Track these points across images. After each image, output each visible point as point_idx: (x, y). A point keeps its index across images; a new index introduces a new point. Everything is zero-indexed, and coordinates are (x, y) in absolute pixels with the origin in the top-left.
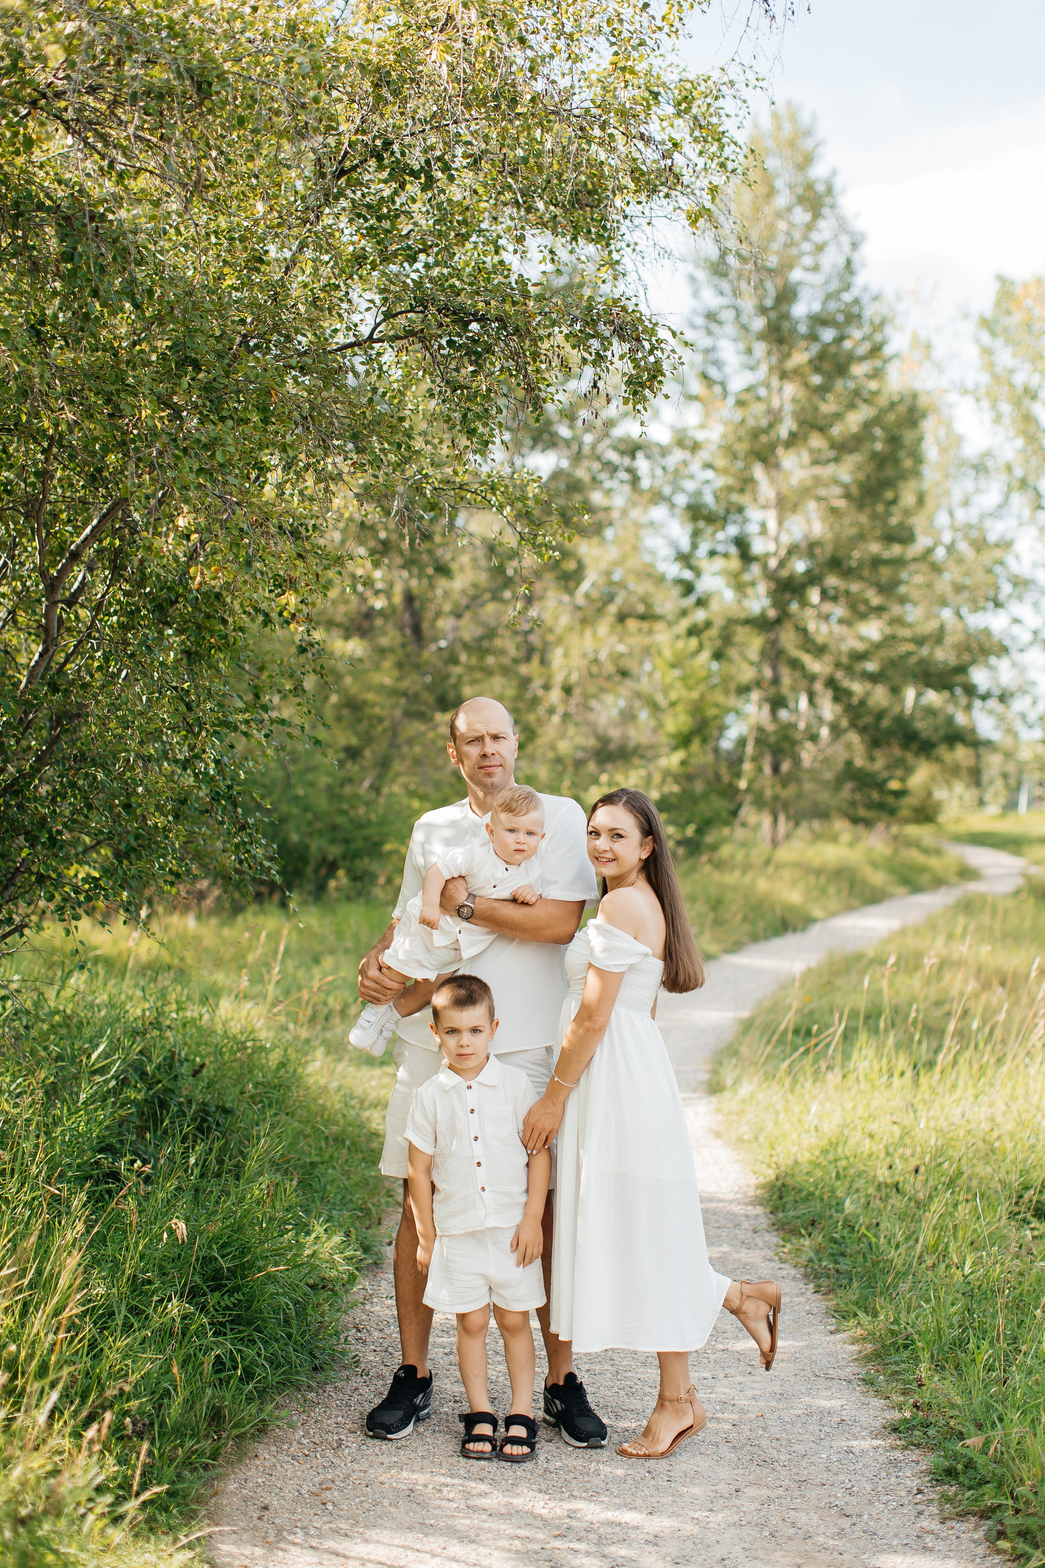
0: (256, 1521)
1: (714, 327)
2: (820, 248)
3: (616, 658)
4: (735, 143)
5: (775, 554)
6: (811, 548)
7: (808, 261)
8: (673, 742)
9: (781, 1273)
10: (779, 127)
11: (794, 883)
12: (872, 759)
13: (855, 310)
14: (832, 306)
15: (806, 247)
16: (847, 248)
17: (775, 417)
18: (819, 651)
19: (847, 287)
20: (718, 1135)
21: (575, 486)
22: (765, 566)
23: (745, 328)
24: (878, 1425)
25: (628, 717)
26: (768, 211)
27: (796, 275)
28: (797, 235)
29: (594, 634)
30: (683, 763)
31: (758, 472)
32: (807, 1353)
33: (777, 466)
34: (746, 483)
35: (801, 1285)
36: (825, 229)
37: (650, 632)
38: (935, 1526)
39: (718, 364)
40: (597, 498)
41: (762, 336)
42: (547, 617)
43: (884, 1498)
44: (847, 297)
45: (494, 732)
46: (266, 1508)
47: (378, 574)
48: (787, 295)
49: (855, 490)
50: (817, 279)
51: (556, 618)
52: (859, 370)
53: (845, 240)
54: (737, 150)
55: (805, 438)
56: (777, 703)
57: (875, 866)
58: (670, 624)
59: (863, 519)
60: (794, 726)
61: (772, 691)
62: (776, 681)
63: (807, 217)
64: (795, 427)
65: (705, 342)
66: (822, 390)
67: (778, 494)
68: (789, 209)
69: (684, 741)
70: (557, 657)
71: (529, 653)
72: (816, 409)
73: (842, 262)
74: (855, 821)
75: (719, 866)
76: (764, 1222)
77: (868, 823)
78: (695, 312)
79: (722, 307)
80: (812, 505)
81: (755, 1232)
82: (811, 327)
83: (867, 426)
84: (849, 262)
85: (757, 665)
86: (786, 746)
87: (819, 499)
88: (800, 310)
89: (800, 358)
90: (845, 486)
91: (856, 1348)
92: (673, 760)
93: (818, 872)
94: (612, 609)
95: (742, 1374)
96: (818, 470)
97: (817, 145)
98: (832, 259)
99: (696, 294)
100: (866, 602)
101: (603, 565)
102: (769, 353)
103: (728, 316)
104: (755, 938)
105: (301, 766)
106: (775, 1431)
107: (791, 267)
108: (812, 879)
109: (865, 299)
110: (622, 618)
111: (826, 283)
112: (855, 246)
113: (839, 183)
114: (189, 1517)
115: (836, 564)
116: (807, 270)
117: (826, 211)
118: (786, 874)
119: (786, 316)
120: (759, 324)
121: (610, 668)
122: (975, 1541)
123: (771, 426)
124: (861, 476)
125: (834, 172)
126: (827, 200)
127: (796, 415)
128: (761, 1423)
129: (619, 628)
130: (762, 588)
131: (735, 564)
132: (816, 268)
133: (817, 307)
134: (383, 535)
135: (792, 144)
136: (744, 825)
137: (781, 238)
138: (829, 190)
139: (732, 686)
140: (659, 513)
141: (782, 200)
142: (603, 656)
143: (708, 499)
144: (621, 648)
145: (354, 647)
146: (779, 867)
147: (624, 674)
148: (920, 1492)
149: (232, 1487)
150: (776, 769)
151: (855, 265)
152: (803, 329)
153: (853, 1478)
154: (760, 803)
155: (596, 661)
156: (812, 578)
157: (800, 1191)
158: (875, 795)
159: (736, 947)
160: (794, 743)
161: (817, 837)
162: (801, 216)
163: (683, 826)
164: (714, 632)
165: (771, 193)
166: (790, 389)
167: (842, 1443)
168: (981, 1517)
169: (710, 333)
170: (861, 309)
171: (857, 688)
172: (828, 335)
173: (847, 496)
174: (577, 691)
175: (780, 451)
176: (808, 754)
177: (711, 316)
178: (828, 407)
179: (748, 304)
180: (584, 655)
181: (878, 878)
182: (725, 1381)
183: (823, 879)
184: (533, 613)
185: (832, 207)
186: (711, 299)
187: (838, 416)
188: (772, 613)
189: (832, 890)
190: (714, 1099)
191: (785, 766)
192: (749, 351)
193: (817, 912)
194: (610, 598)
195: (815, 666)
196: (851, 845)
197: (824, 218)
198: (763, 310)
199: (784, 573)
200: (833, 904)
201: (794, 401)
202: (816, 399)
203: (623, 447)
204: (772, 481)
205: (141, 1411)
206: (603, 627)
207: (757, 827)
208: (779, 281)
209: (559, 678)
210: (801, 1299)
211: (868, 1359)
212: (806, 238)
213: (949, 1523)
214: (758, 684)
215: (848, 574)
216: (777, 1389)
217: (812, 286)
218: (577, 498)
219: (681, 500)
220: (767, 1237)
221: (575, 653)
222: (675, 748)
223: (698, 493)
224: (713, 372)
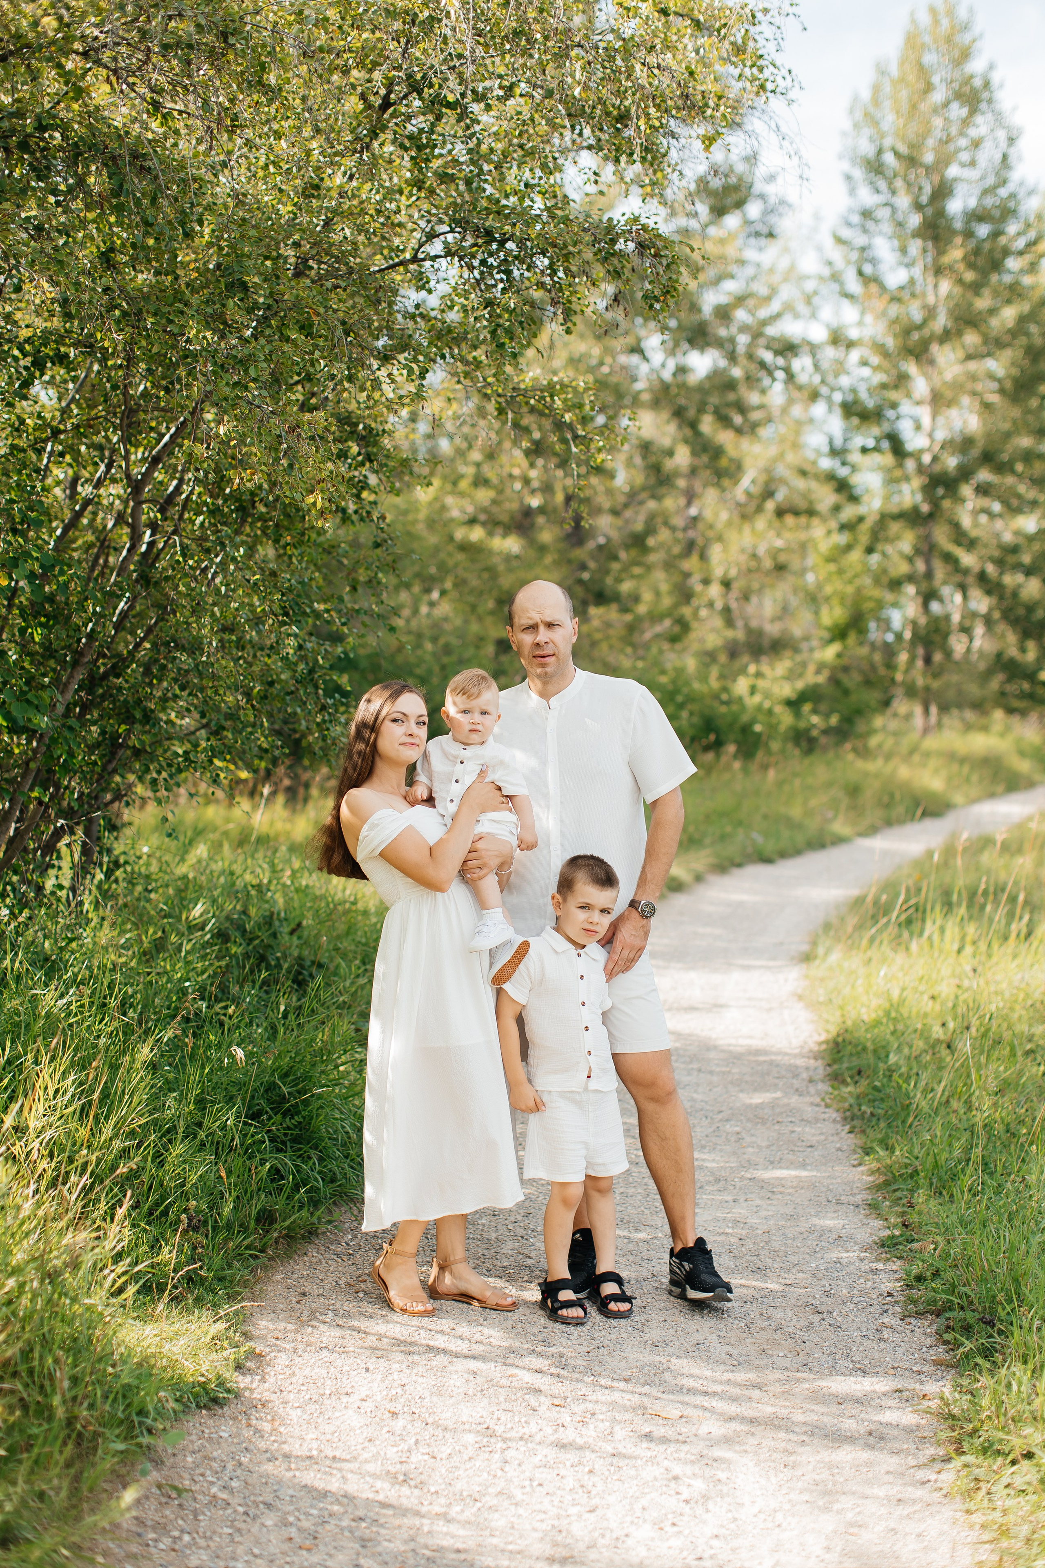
0: (294, 1304)
1: (870, 225)
2: (976, 144)
3: (774, 553)
4: (774, 66)
5: (929, 450)
6: (966, 443)
7: (964, 157)
8: (826, 635)
9: (826, 1116)
10: (936, 22)
11: (936, 771)
12: (1023, 650)
13: (1012, 204)
14: (989, 201)
15: (963, 142)
16: (1003, 144)
17: (930, 313)
18: (971, 544)
19: (1004, 182)
20: (800, 998)
21: (731, 385)
22: (918, 460)
23: (900, 224)
24: (870, 1241)
25: (785, 611)
26: (923, 107)
27: (953, 171)
28: (954, 131)
29: (753, 530)
30: (839, 655)
31: (911, 368)
32: (826, 1182)
33: (932, 362)
34: (901, 380)
35: (839, 1126)
36: (982, 125)
37: (808, 527)
38: (895, 1322)
39: (874, 261)
40: (753, 398)
41: (917, 234)
42: (708, 514)
43: (856, 1300)
44: (1003, 192)
45: (549, 620)
46: (304, 1294)
47: (533, 474)
48: (942, 192)
49: (1008, 385)
50: (972, 174)
51: (716, 515)
52: (1012, 264)
53: (1002, 135)
54: (775, 71)
55: (960, 333)
56: (929, 596)
57: (1022, 754)
58: (824, 520)
59: (1016, 412)
60: (947, 618)
61: (924, 586)
62: (929, 575)
63: (964, 112)
64: (949, 325)
65: (860, 240)
66: (976, 288)
67: (932, 390)
68: (946, 105)
69: (840, 633)
70: (716, 552)
71: (690, 547)
72: (970, 305)
73: (998, 157)
74: (1010, 711)
75: (864, 753)
76: (821, 1072)
77: (1023, 713)
78: (851, 210)
79: (878, 206)
80: (966, 400)
81: (811, 1081)
82: (968, 222)
83: (1022, 320)
84: (1005, 157)
85: (910, 560)
86: (937, 638)
87: (974, 393)
88: (955, 206)
89: (956, 254)
90: (999, 381)
91: (871, 1179)
92: (830, 652)
93: (963, 760)
94: (770, 505)
95: (762, 1198)
96: (972, 366)
97: (974, 41)
98: (988, 155)
99: (852, 192)
100: (1019, 496)
101: (762, 463)
102: (925, 251)
103: (884, 213)
104: (889, 823)
105: (454, 658)
106: (776, 1245)
107: (947, 164)
108: (955, 767)
109: (1021, 194)
110: (780, 513)
111: (982, 178)
112: (1011, 140)
113: (996, 78)
114: (232, 1298)
115: (988, 458)
116: (963, 165)
117: (983, 106)
118: (933, 763)
119: (941, 213)
120: (915, 220)
121: (768, 564)
122: (925, 1334)
123: (925, 322)
124: (1015, 372)
125: (991, 67)
126: (985, 95)
127: (951, 312)
128: (766, 1238)
129: (777, 524)
130: (917, 482)
131: (888, 459)
132: (973, 163)
133: (972, 203)
134: (537, 435)
135: (949, 40)
136: (895, 715)
137: (938, 134)
138: (987, 84)
139: (885, 580)
140: (819, 409)
141: (938, 96)
142: (761, 551)
143: (863, 395)
144: (779, 543)
145: (512, 544)
146: (927, 755)
147: (780, 568)
148: (890, 1294)
149: (279, 1277)
150: (928, 660)
151: (1012, 159)
152: (958, 225)
153: (834, 1283)
154: (911, 692)
155: (754, 556)
156: (965, 473)
157: (856, 1046)
158: (1026, 686)
159: (872, 831)
160: (946, 635)
161: (968, 727)
162: (958, 111)
163: (827, 716)
164: (865, 527)
165: (929, 88)
166: (945, 286)
167: (834, 1255)
168: (938, 1316)
169: (865, 231)
170: (1018, 203)
171: (1010, 580)
172: (983, 230)
173: (1002, 391)
174: (736, 586)
175: (935, 348)
176: (958, 645)
177: (867, 214)
178: (982, 303)
179: (903, 201)
180: (743, 551)
181: (1024, 766)
182: (745, 1204)
183: (966, 769)
184: (693, 511)
185: (990, 101)
186: (867, 197)
187: (992, 311)
188: (925, 508)
189: (975, 778)
190: (804, 966)
191: (938, 657)
192: (903, 250)
193: (958, 798)
194: (768, 494)
195: (967, 559)
196: (1002, 735)
197: (983, 113)
198: (918, 206)
199: (937, 468)
200: (974, 792)
201: (949, 296)
202: (969, 295)
203: (776, 346)
204: (928, 378)
205: (198, 1211)
206: (761, 523)
207: (909, 717)
208: (936, 179)
209: (718, 572)
210: (836, 1138)
211: (878, 1188)
212: (962, 134)
213: (908, 1320)
214: (910, 578)
215: (1001, 468)
216: (789, 1210)
217: (968, 181)
218: (731, 397)
219: (838, 397)
220: (820, 1086)
221: (734, 548)
222: (831, 640)
223: (854, 391)
224: (868, 269)
